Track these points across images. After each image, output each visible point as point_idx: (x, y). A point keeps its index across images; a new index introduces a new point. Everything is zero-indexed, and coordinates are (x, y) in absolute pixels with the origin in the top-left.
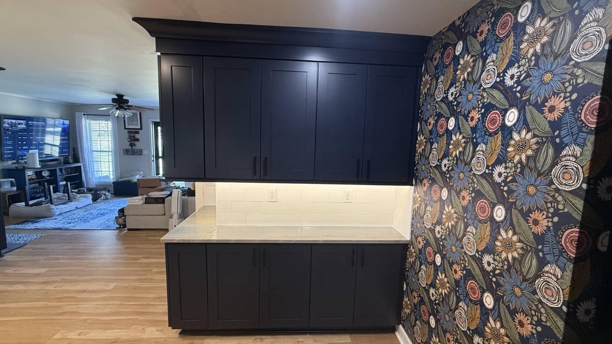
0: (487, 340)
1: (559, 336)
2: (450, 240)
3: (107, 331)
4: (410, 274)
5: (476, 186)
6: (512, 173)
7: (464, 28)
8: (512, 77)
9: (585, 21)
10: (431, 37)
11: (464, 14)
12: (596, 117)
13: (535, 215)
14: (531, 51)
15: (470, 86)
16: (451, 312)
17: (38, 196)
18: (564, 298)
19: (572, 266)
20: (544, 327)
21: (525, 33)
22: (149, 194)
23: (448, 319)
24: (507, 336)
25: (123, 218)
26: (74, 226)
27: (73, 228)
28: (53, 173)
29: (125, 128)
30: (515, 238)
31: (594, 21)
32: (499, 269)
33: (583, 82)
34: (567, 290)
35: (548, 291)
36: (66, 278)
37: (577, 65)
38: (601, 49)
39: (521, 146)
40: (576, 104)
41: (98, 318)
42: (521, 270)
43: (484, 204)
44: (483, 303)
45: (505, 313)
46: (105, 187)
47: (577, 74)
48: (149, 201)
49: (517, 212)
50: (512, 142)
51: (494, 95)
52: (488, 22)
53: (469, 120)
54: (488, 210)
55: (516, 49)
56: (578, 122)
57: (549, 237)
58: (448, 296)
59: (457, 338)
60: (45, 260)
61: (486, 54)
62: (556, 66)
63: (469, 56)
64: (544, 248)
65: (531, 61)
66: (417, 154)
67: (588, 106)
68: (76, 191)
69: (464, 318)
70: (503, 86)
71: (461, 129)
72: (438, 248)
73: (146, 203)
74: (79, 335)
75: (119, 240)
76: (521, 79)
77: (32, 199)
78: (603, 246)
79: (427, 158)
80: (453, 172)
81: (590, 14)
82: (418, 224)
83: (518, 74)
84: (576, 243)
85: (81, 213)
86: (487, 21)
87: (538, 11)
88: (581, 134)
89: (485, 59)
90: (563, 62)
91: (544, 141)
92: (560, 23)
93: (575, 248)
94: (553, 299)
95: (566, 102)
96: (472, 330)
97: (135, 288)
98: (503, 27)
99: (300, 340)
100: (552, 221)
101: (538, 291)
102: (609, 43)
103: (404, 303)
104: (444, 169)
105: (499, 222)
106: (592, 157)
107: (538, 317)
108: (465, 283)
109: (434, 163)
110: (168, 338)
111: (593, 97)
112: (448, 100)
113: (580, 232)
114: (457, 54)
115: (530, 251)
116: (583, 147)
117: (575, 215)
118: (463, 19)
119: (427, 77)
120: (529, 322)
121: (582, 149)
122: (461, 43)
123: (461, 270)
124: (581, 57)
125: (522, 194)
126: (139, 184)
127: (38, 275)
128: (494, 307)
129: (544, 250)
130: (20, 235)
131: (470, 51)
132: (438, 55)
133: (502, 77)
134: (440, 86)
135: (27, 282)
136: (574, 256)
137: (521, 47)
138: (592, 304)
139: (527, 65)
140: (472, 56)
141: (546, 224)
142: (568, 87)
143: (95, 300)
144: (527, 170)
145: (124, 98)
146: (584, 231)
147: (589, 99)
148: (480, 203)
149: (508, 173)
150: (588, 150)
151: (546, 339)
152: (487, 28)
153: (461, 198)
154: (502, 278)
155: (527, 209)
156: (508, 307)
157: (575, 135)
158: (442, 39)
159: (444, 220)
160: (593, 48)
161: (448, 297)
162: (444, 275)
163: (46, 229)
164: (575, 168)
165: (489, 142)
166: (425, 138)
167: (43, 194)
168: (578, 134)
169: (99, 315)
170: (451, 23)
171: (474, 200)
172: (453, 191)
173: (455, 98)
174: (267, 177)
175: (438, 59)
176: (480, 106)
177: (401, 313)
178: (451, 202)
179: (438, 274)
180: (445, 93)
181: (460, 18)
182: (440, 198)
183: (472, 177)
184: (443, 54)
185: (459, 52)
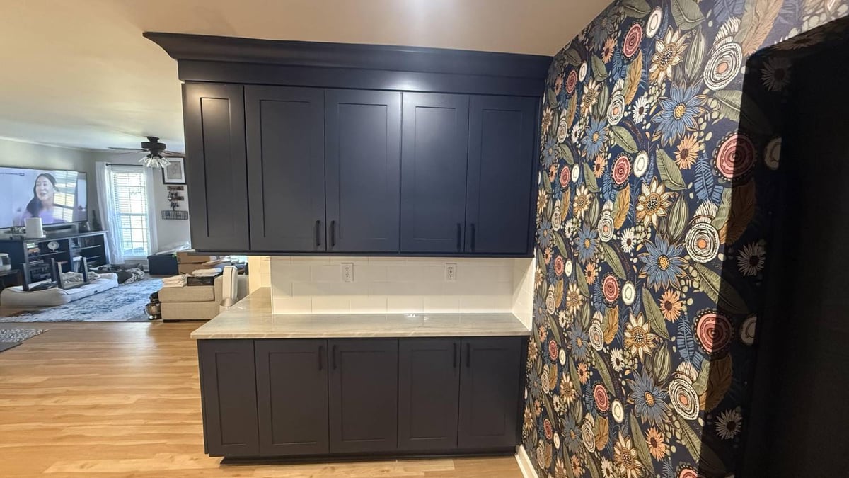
0: (617, 465)
1: (695, 458)
2: (575, 330)
3: (122, 462)
4: (531, 376)
5: (603, 258)
6: (642, 240)
7: (589, 44)
8: (641, 110)
9: (719, 36)
10: (552, 57)
11: (589, 26)
12: (733, 165)
13: (668, 296)
14: (662, 75)
15: (595, 122)
16: (577, 427)
17: (42, 276)
18: (700, 407)
19: (708, 364)
20: (679, 447)
21: (655, 52)
22: (193, 273)
23: (573, 437)
24: (639, 459)
25: (157, 305)
26: (90, 318)
27: (88, 321)
28: (63, 245)
29: (164, 183)
30: (646, 327)
31: (729, 35)
32: (629, 369)
33: (718, 118)
34: (703, 397)
35: (683, 398)
36: (70, 388)
37: (711, 95)
38: (737, 73)
39: (652, 204)
40: (711, 147)
41: (110, 443)
42: (653, 370)
43: (611, 281)
44: (612, 415)
45: (636, 429)
46: (137, 264)
47: (712, 107)
48: (192, 281)
49: (648, 292)
50: (642, 198)
51: (622, 135)
52: (615, 37)
53: (595, 169)
54: (616, 288)
55: (645, 73)
56: (713, 170)
57: (684, 325)
58: (573, 405)
59: (584, 462)
60: (45, 364)
61: (613, 79)
62: (689, 96)
63: (594, 83)
64: (678, 340)
65: (662, 90)
66: (538, 215)
67: (725, 150)
68: (96, 269)
69: (591, 435)
70: (631, 124)
71: (586, 180)
72: (562, 341)
73: (188, 284)
74: (82, 467)
75: (150, 336)
76: (650, 114)
77: (33, 281)
78: (748, 336)
79: (549, 220)
80: (578, 238)
81: (725, 27)
82: (540, 309)
83: (648, 106)
84: (713, 333)
85: (102, 299)
86: (613, 35)
87: (669, 22)
88: (716, 187)
89: (611, 86)
90: (697, 90)
91: (677, 196)
92: (692, 38)
93: (712, 341)
94: (688, 409)
95: (700, 144)
96: (600, 452)
97: (168, 401)
98: (631, 44)
99: (386, 468)
100: (686, 305)
101: (672, 398)
102: (746, 66)
103: (525, 416)
104: (568, 235)
105: (628, 306)
106: (729, 218)
107: (672, 433)
108: (592, 388)
109: (557, 226)
110: (205, 469)
111: (729, 137)
112: (571, 142)
113: (717, 319)
114: (581, 79)
115: (663, 344)
116: (718, 205)
117: (710, 295)
118: (588, 33)
119: (548, 112)
120: (663, 441)
121: (718, 207)
122: (585, 65)
123: (587, 370)
124: (715, 83)
125: (654, 268)
126: (179, 259)
127: (33, 385)
128: (624, 420)
129: (678, 344)
130: (13, 331)
131: (595, 75)
132: (560, 82)
133: (630, 110)
134: (563, 123)
135: (16, 396)
136: (710, 351)
137: (650, 70)
138: (737, 415)
139: (657, 94)
140: (598, 83)
141: (679, 308)
142: (702, 124)
143: (110, 418)
144: (658, 235)
145: (159, 141)
146: (722, 317)
147: (725, 141)
148: (608, 280)
149: (637, 240)
150: (724, 208)
151: (681, 463)
152: (613, 46)
153: (586, 273)
154: (632, 381)
155: (659, 287)
156: (639, 420)
157: (710, 188)
158: (565, 60)
159: (569, 303)
160: (729, 71)
161: (574, 407)
162: (568, 377)
163: (51, 322)
164: (710, 233)
165: (616, 199)
166: (547, 193)
167: (49, 275)
168: (713, 186)
169: (112, 439)
170: (574, 38)
171: (601, 276)
172: (578, 265)
173: (579, 140)
174: (335, 249)
175: (560, 86)
176: (607, 150)
177: (522, 430)
178: (576, 279)
179: (562, 377)
180: (568, 133)
181: (583, 32)
182: (564, 273)
183: (598, 245)
184: (565, 79)
185: (583, 78)
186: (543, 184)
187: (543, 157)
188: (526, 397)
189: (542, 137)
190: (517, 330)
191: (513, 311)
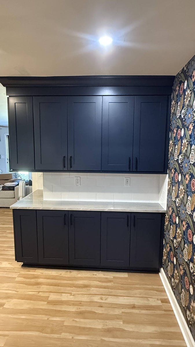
0: (194, 264)
2: (182, 206)
4: (166, 233)
5: (191, 171)
7: (187, 72)
10: (175, 76)
11: (188, 63)
15: (189, 109)
16: (182, 252)
22: (5, 184)
23: (181, 257)
43: (194, 181)
44: (193, 242)
53: (189, 130)
59: (184, 267)
63: (189, 90)
66: (169, 153)
69: (186, 253)
71: (186, 136)
72: (177, 212)
73: (3, 190)
80: (183, 163)
82: (169, 199)
89: (194, 93)
96: (189, 260)
103: (164, 253)
104: (180, 162)
108: (187, 232)
109: (176, 158)
110: (15, 268)
112: (181, 118)
114: (185, 88)
119: (173, 102)
122: (186, 81)
123: (186, 224)
131: (189, 87)
134: (179, 108)
148: (192, 181)
153: (186, 179)
158: (179, 78)
159: (180, 194)
161: (181, 243)
162: (179, 230)
170: (182, 68)
171: (190, 180)
172: (183, 175)
173: (184, 117)
174: (72, 169)
175: (178, 90)
176: (193, 122)
177: (162, 260)
178: (182, 182)
179: (177, 230)
180: (180, 113)
181: (186, 65)
182: (178, 180)
183: (190, 165)
184: (179, 87)
185: (186, 87)
186: (171, 138)
187: (171, 124)
188: (164, 244)
189: (171, 115)
190: (159, 210)
191: (159, 202)
